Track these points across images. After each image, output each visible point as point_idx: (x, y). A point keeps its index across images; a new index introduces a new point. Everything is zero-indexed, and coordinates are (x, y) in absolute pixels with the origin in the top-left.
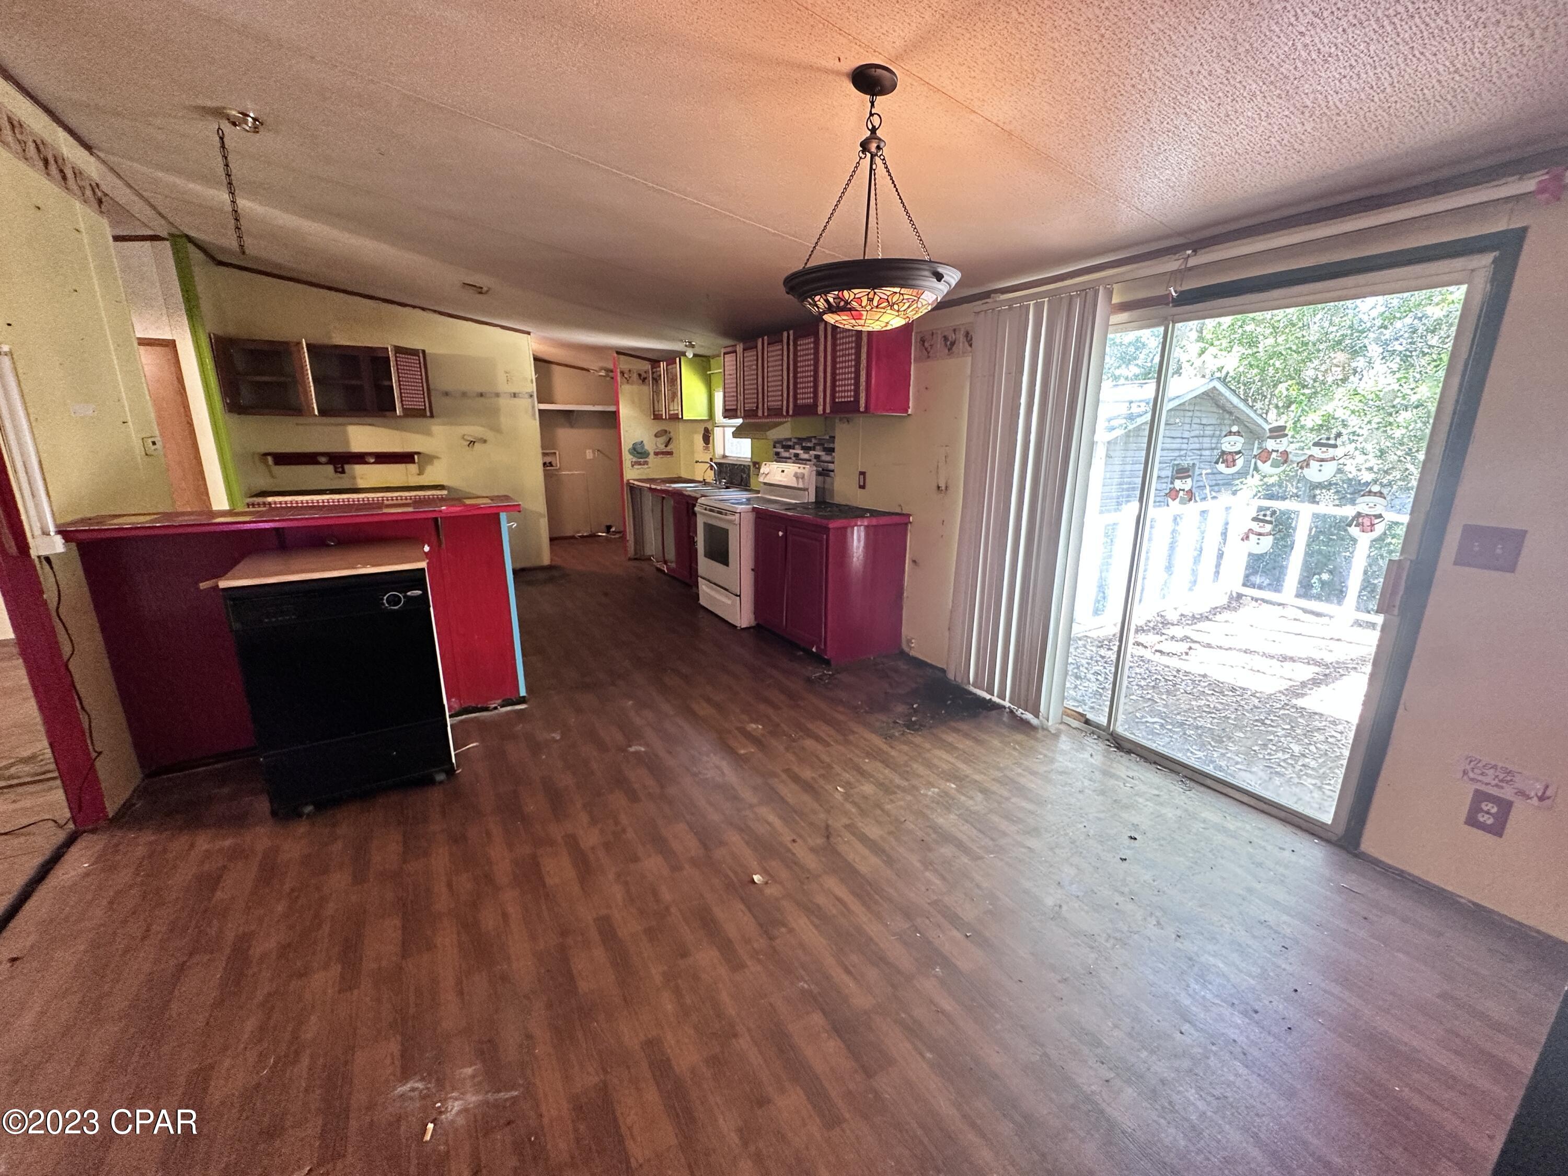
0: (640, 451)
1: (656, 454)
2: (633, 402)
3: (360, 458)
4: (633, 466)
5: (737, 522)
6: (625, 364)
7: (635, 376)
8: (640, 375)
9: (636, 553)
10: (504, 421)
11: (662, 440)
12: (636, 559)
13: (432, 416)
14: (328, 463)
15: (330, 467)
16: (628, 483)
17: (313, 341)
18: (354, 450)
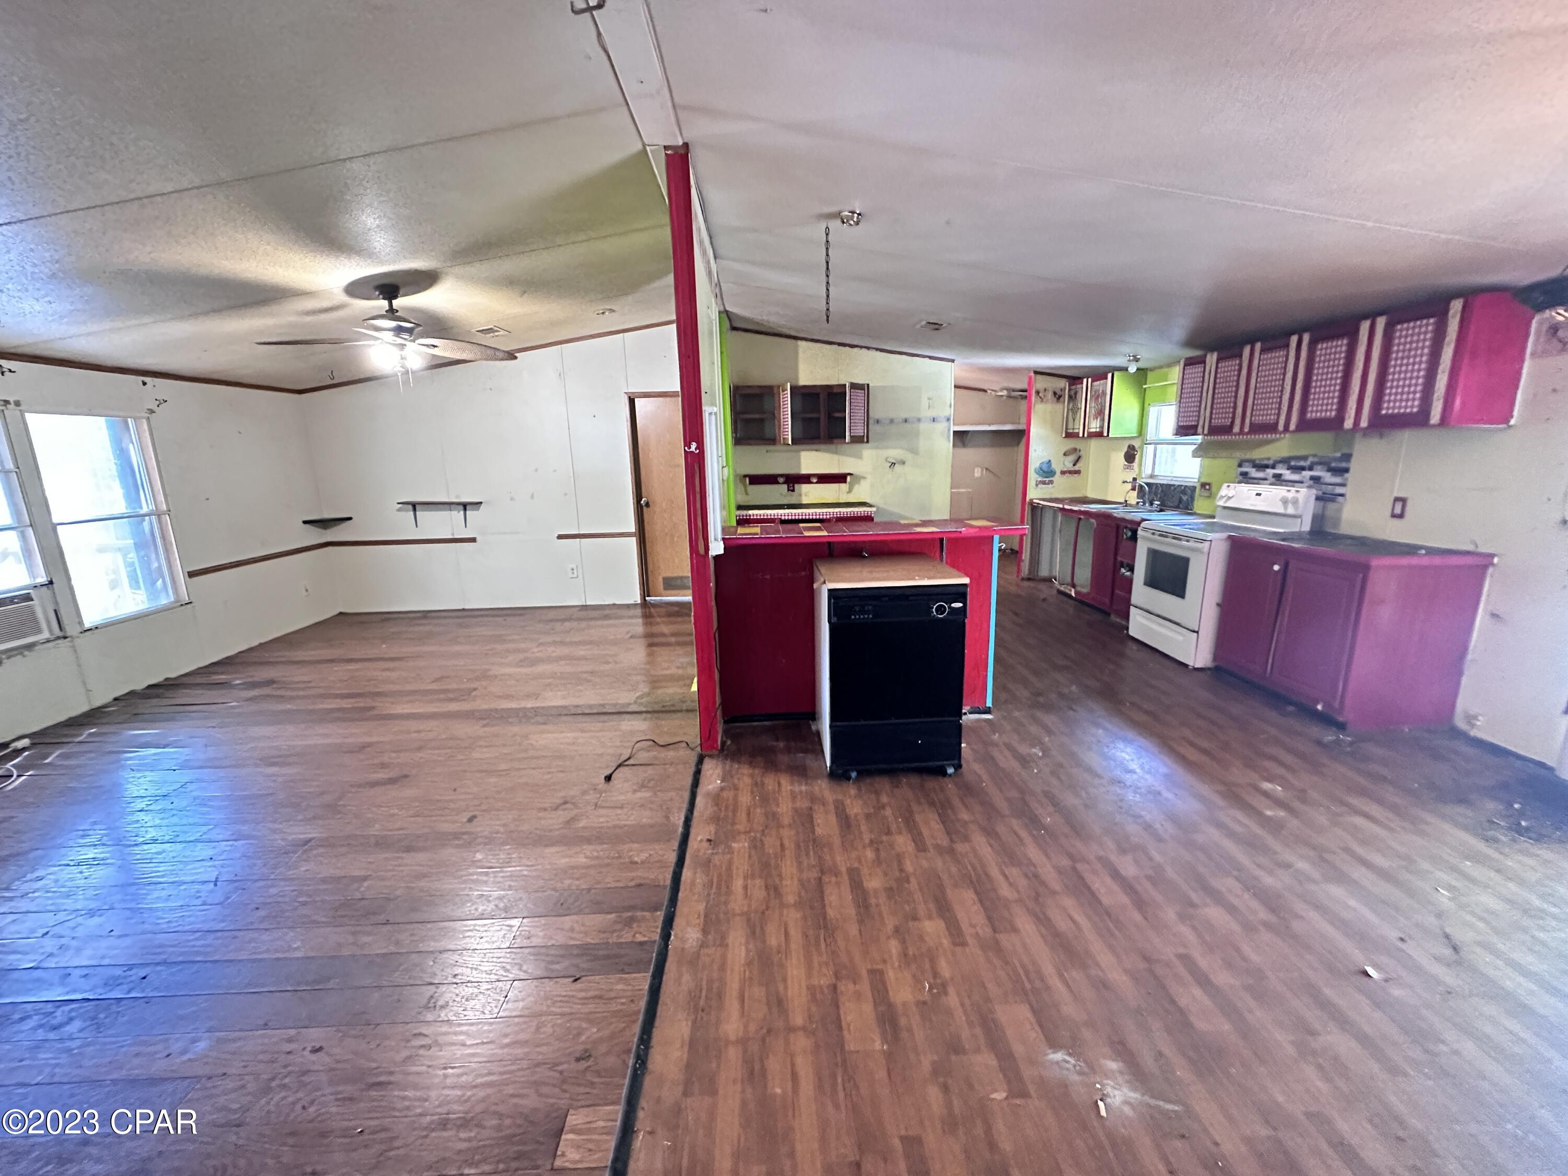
0: (1047, 470)
1: (1063, 473)
2: (1047, 420)
3: (806, 479)
4: (1037, 485)
5: (1206, 550)
6: (1041, 383)
7: (1050, 395)
8: (1055, 393)
10: (923, 444)
11: (1072, 458)
13: (868, 441)
14: (784, 483)
15: (785, 486)
16: (1031, 502)
17: (794, 383)
18: (804, 471)
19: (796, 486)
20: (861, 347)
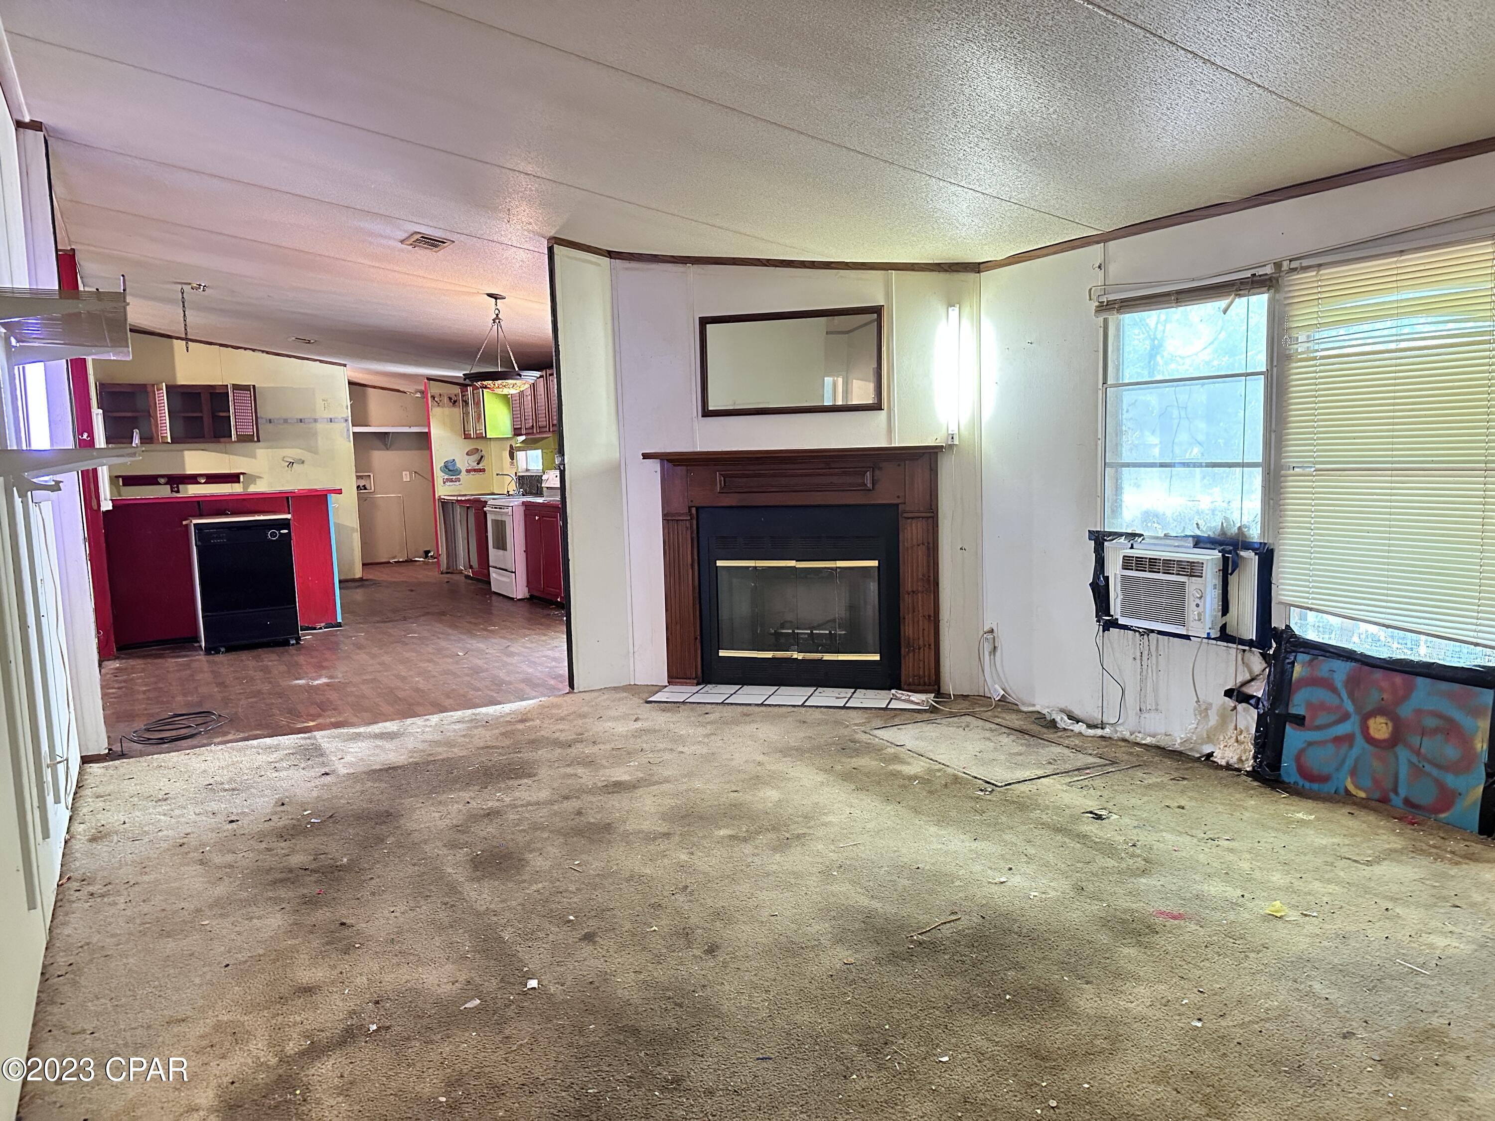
0: (451, 468)
2: (444, 423)
3: (193, 479)
4: (444, 483)
5: (510, 513)
6: (435, 389)
7: (446, 400)
8: (450, 399)
9: (448, 568)
10: (321, 443)
11: (476, 457)
12: (447, 573)
13: (259, 441)
14: (165, 484)
15: (168, 487)
16: (440, 499)
17: (170, 383)
18: (189, 472)
19: (180, 486)
20: (245, 349)
